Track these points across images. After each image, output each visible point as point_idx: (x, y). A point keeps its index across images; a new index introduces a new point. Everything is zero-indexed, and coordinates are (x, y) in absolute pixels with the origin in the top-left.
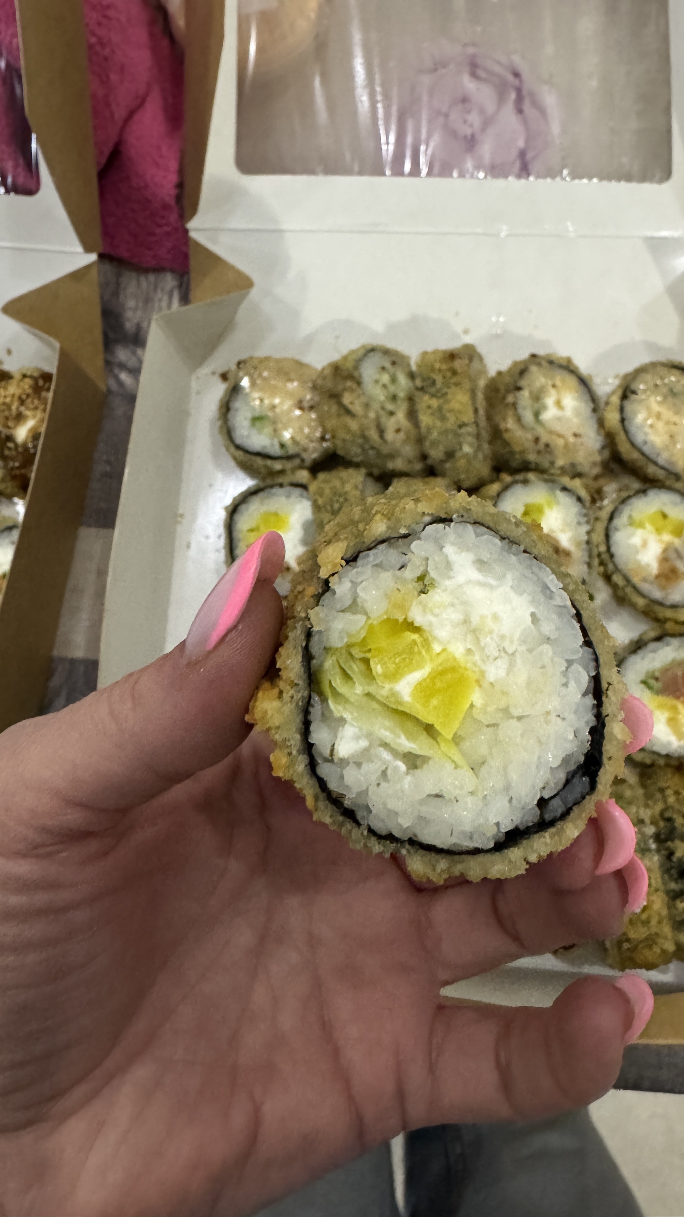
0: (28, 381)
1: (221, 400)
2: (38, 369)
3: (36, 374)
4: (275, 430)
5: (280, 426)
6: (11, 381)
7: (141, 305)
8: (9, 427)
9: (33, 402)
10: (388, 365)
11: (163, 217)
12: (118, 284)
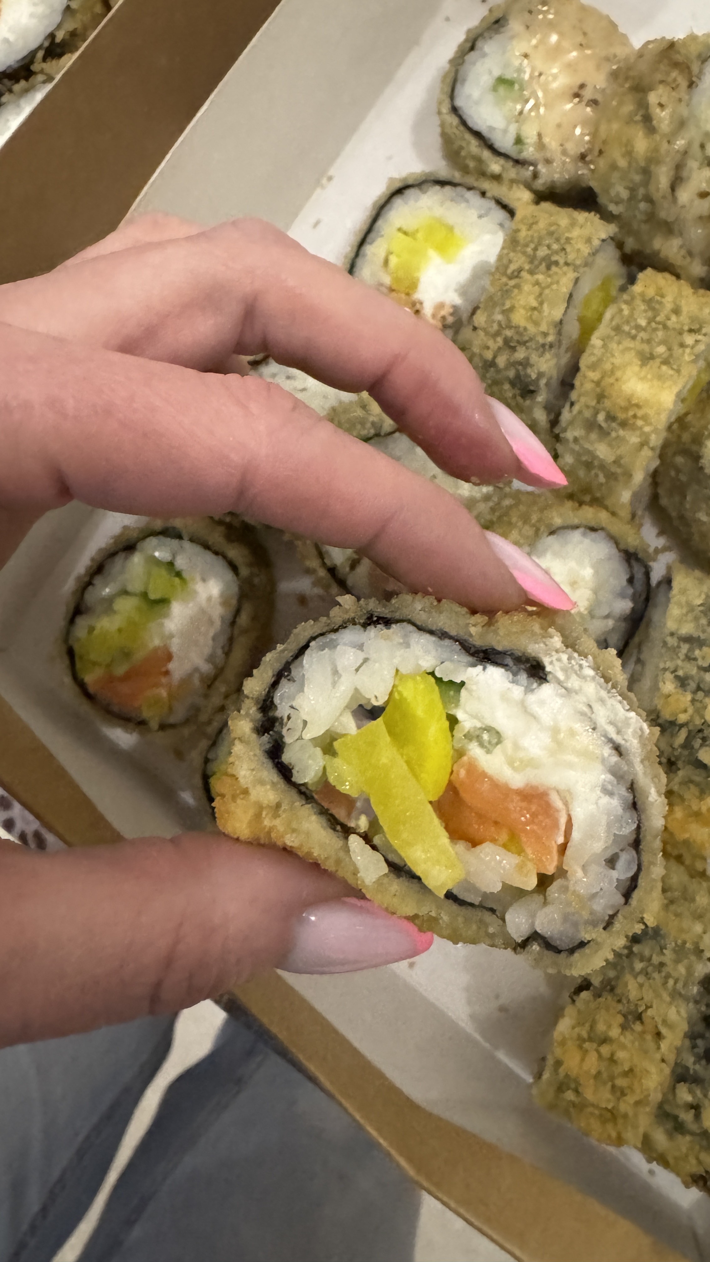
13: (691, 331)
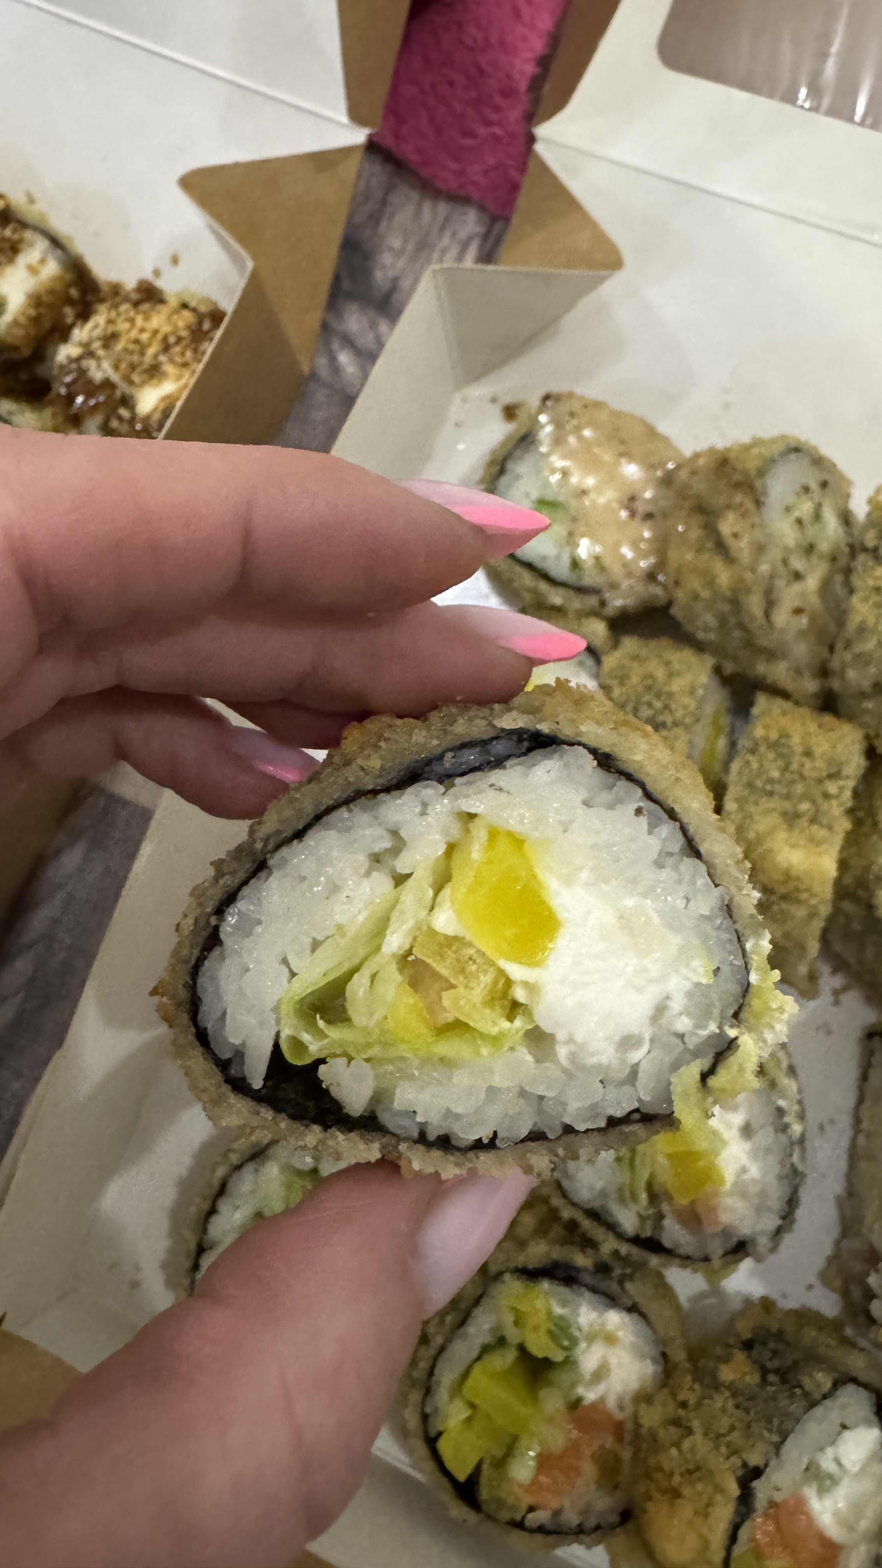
0: (186, 314)
1: (494, 452)
2: (208, 300)
3: (203, 308)
4: (571, 534)
5: (582, 529)
6: (160, 307)
7: (410, 247)
8: (131, 383)
9: (183, 354)
10: (814, 485)
11: (497, 109)
12: (384, 202)
13: (830, 776)
